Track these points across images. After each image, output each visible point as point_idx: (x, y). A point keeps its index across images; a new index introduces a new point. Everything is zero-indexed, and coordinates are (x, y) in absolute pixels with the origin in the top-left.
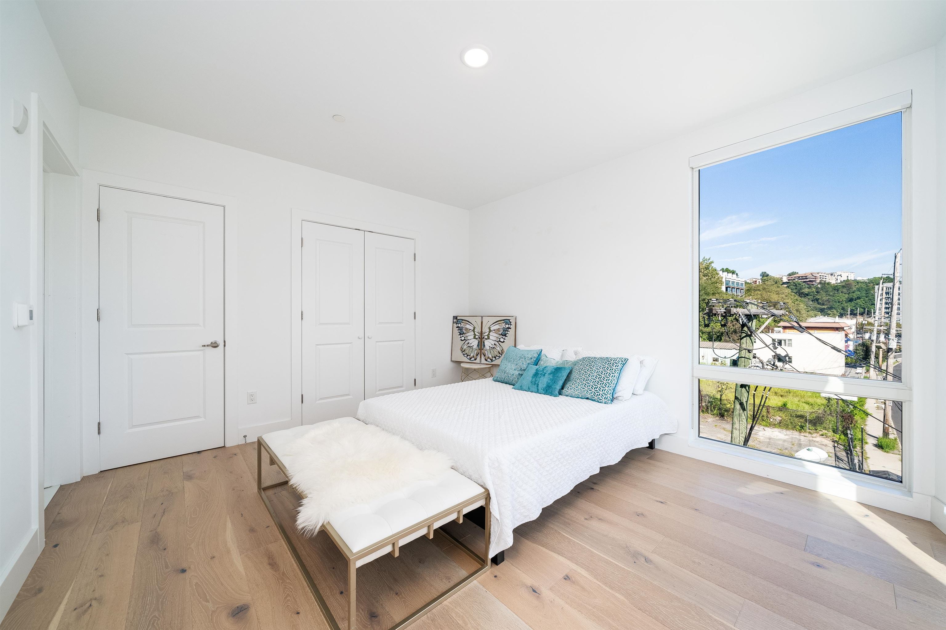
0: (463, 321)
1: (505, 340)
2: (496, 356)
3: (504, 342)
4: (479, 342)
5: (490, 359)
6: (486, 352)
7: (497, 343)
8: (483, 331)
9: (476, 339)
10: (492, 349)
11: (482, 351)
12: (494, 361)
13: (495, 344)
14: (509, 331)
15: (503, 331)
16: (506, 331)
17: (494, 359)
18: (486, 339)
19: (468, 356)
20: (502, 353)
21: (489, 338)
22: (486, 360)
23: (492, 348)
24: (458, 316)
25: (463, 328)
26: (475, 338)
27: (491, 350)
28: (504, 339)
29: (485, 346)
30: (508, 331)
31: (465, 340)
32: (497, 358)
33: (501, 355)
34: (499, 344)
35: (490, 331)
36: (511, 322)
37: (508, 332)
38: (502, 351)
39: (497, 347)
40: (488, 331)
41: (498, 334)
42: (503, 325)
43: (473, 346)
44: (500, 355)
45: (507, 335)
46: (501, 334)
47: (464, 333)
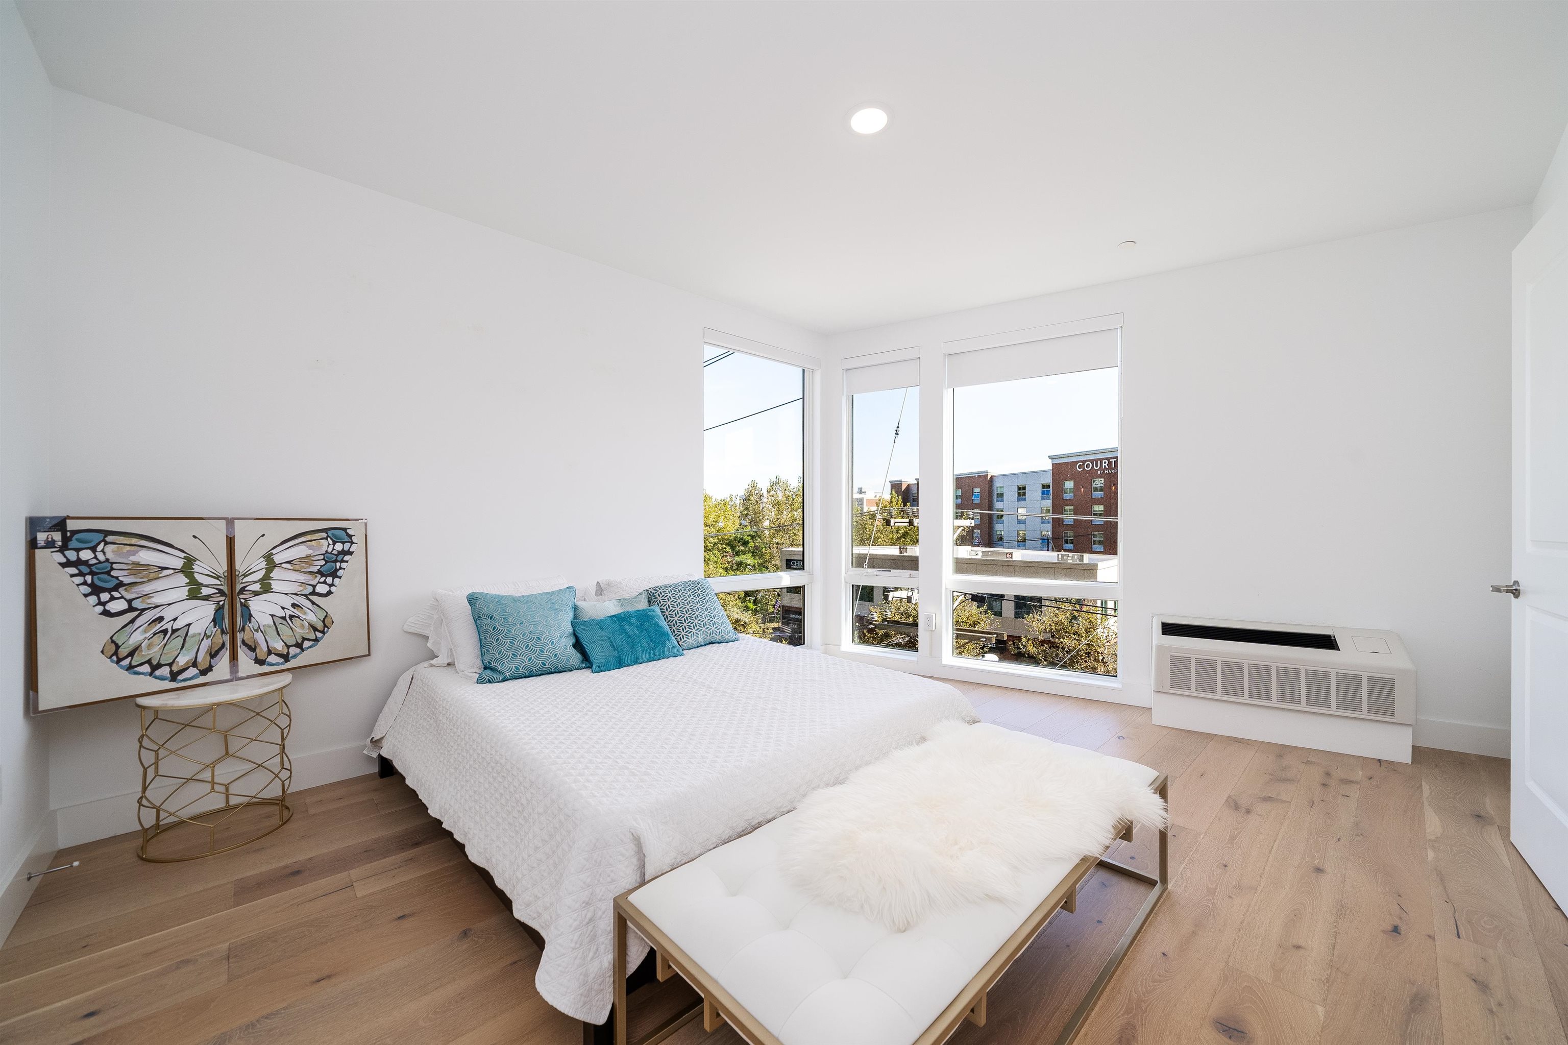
0: (110, 538)
1: (333, 589)
2: (304, 639)
3: (329, 593)
4: (219, 610)
5: (276, 654)
6: (259, 636)
7: (302, 601)
8: (240, 567)
9: (207, 598)
10: (282, 621)
11: (239, 636)
12: (295, 656)
13: (294, 605)
14: (347, 562)
15: (323, 562)
16: (336, 561)
17: (293, 651)
18: (256, 594)
19: (155, 667)
20: (325, 626)
21: (266, 588)
22: (260, 662)
23: (284, 618)
24: (69, 517)
25: (114, 566)
26: (195, 593)
27: (280, 627)
28: (331, 585)
29: (251, 616)
30: (342, 561)
31: (131, 609)
32: (306, 644)
33: (323, 632)
34: (313, 603)
35: (271, 565)
36: (350, 536)
37: (344, 565)
38: (323, 621)
39: (305, 613)
40: (263, 564)
41: (305, 573)
42: (325, 546)
43: (189, 625)
44: (319, 635)
45: (340, 573)
46: (319, 572)
47: (121, 584)
